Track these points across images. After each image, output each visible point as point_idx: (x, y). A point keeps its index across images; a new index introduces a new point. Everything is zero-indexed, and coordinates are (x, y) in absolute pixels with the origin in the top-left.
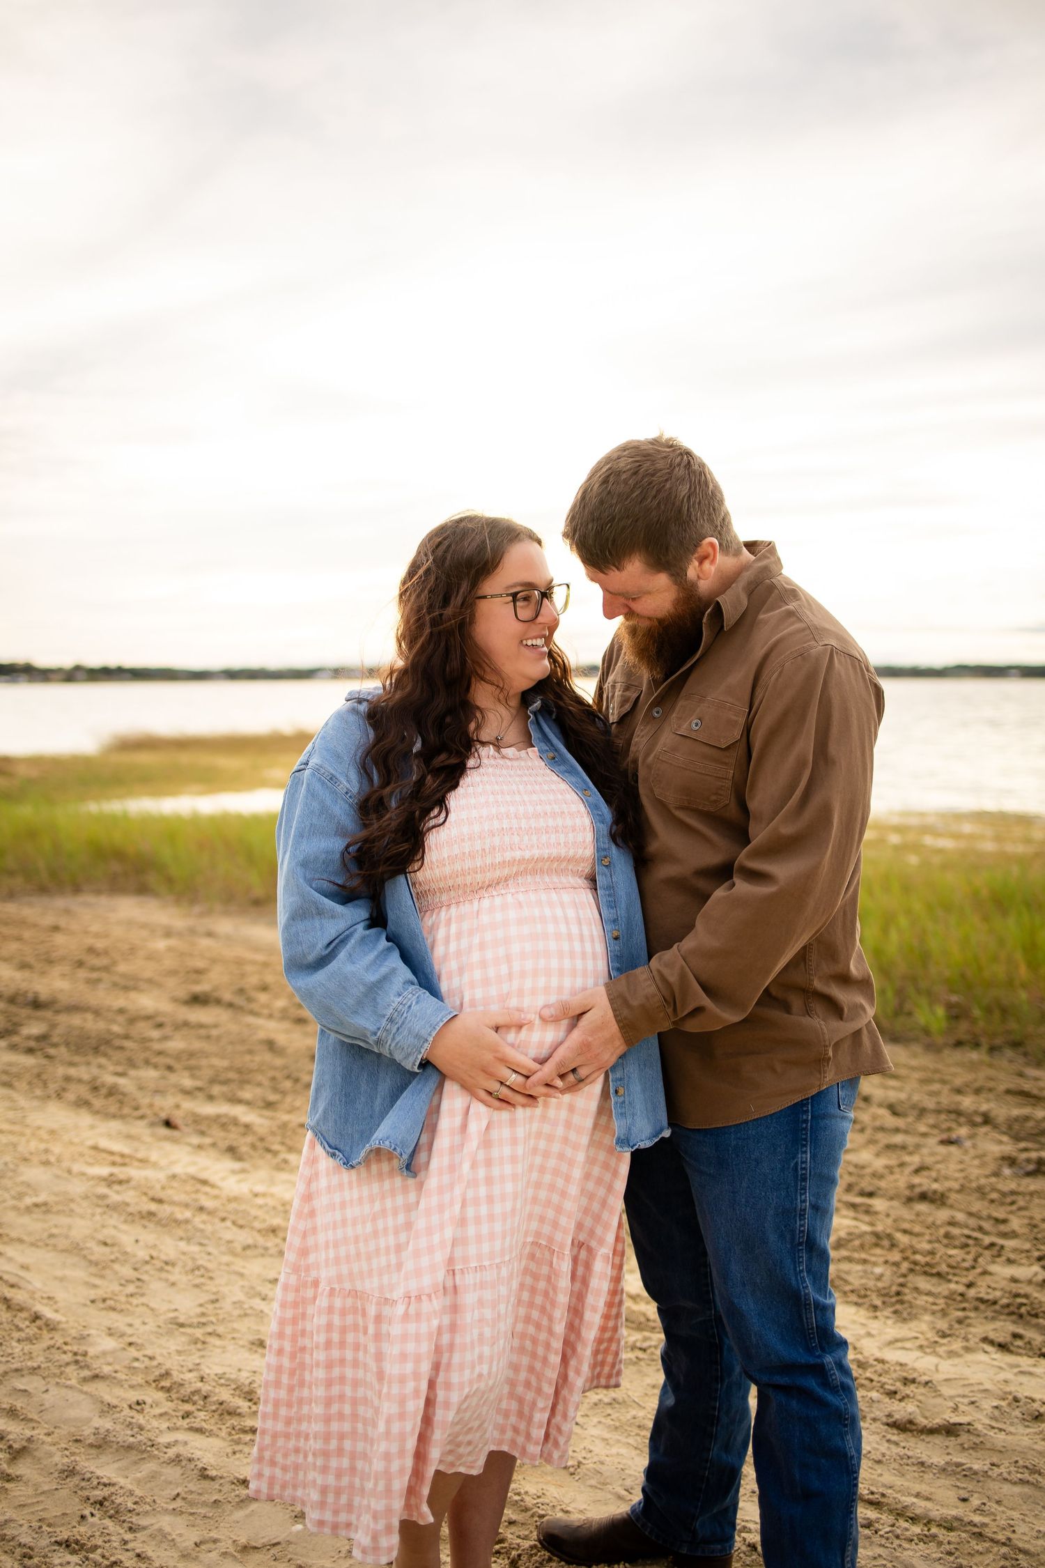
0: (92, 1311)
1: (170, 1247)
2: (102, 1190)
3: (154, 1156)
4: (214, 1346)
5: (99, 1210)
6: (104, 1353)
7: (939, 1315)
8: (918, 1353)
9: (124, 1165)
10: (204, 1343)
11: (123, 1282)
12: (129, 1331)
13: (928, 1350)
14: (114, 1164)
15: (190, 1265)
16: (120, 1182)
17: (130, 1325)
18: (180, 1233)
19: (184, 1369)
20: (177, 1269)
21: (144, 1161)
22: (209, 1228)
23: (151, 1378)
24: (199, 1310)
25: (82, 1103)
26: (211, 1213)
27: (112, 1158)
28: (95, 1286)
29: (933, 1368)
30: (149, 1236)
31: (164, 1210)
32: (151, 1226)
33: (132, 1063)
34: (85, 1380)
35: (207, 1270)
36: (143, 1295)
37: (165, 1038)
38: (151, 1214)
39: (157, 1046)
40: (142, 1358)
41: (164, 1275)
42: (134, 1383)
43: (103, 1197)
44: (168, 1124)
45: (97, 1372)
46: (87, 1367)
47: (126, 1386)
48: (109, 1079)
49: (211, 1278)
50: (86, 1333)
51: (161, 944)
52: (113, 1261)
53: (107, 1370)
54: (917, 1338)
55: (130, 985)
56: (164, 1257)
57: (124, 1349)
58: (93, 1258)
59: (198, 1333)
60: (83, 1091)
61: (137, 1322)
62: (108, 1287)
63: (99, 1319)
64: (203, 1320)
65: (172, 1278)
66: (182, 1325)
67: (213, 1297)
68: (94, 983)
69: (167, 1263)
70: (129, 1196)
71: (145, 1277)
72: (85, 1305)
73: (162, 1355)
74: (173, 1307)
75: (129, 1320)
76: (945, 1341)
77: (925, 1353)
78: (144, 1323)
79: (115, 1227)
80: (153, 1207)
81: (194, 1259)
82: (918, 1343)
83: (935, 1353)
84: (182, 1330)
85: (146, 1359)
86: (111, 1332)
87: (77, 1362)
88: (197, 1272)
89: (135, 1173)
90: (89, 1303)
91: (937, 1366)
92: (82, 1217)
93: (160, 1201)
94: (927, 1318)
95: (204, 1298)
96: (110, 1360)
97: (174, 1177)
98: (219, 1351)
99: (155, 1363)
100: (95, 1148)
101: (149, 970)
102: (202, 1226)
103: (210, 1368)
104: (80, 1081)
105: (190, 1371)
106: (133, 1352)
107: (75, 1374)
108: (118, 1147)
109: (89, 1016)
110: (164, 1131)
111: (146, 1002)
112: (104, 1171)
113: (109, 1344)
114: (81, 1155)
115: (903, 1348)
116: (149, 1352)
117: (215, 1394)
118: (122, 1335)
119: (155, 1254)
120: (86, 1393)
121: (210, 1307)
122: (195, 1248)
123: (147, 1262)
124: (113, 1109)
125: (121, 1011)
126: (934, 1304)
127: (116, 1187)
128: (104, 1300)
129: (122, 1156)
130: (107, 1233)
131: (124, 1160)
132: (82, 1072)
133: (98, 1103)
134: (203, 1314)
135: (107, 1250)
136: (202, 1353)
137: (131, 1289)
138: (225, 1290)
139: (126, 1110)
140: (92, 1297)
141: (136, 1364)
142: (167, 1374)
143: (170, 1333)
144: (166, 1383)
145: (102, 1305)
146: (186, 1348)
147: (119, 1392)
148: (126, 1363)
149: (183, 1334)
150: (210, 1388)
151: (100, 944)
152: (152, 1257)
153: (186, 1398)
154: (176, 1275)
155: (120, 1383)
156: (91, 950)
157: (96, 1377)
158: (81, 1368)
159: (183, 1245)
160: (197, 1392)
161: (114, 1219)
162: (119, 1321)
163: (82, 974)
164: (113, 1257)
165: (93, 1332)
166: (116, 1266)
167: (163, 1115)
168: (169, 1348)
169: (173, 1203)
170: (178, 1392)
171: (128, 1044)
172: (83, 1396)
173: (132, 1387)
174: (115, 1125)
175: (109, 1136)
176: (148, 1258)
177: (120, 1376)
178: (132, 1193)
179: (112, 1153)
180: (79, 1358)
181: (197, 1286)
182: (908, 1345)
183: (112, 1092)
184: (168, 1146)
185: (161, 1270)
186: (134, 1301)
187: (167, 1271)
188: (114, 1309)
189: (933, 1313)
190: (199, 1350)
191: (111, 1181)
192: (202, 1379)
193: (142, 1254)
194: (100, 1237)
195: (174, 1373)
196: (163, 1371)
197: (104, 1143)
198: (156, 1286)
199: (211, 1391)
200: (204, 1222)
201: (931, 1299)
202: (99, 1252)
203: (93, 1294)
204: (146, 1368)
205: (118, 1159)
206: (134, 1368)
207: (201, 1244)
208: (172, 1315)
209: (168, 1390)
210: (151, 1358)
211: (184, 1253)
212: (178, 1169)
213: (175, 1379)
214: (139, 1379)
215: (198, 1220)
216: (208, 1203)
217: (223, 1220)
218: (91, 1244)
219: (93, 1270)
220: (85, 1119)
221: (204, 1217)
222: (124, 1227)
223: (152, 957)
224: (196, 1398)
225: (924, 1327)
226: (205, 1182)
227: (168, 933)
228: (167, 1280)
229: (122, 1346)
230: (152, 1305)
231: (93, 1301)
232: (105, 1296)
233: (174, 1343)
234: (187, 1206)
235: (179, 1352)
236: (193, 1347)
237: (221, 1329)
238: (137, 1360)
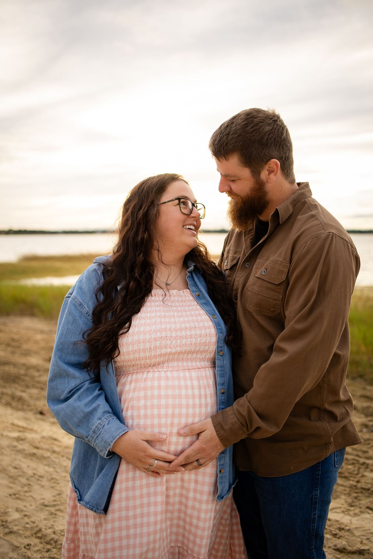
0: (10, 499)
1: (42, 469)
2: (15, 443)
3: (35, 427)
4: (60, 516)
5: (13, 452)
6: (14, 520)
7: (347, 495)
8: (342, 515)
9: (24, 432)
10: (55, 514)
11: (23, 486)
12: (25, 509)
13: (346, 513)
14: (20, 431)
15: (50, 477)
16: (22, 440)
17: (25, 506)
18: (45, 462)
19: (47, 528)
20: (44, 480)
21: (31, 430)
22: (56, 460)
23: (34, 532)
24: (53, 498)
25: (8, 404)
26: (58, 453)
27: (18, 429)
28: (11, 488)
29: (349, 522)
30: (33, 464)
31: (39, 452)
32: (34, 459)
33: (27, 387)
34: (6, 534)
35: (56, 480)
36: (30, 491)
37: (40, 376)
38: (34, 455)
39: (37, 379)
40: (30, 523)
41: (39, 482)
42: (26, 535)
43: (15, 447)
44: (41, 413)
45: (11, 530)
46: (7, 527)
47: (23, 537)
48: (18, 393)
49: (58, 484)
50: (7, 511)
51: (39, 337)
52: (19, 476)
53: (15, 528)
54: (341, 507)
55: (27, 353)
56: (39, 474)
57: (22, 518)
58: (11, 475)
59: (53, 509)
60: (8, 399)
61: (28, 505)
62: (17, 488)
63: (13, 503)
64: (55, 503)
65: (42, 483)
66: (46, 506)
67: (59, 492)
68: (13, 353)
69: (40, 476)
70: (25, 446)
71: (31, 483)
72: (7, 497)
73: (38, 521)
74: (42, 497)
75: (25, 504)
76: (352, 508)
77: (345, 514)
78: (31, 505)
79: (20, 461)
80: (35, 451)
81: (51, 475)
82: (342, 509)
83: (349, 514)
84: (47, 508)
85: (31, 523)
86: (17, 510)
87: (3, 525)
88: (53, 481)
89: (29, 436)
90: (8, 496)
91: (351, 521)
92: (7, 455)
93: (37, 448)
94: (343, 497)
95: (55, 493)
96: (17, 523)
97: (43, 437)
98: (61, 518)
99: (35, 525)
100: (13, 424)
101: (34, 347)
102: (55, 460)
103: (57, 527)
104: (7, 394)
105: (50, 528)
106: (26, 520)
107: (2, 531)
108: (21, 423)
109: (12, 367)
110: (39, 416)
111: (34, 360)
112: (15, 434)
113: (16, 516)
114: (7, 427)
115: (336, 512)
116: (32, 519)
117: (60, 540)
118: (22, 511)
119: (35, 472)
120: (6, 540)
121: (58, 497)
122: (51, 470)
123: (32, 477)
124: (20, 407)
125: (24, 365)
126: (345, 490)
127: (21, 442)
128: (15, 494)
129: (23, 428)
130: (17, 462)
131: (24, 429)
132: (8, 391)
133: (14, 404)
134: (55, 501)
135: (15, 471)
136: (55, 519)
137: (26, 489)
138: (63, 489)
139: (25, 407)
140: (10, 493)
141: (27, 526)
142: (40, 530)
143: (41, 510)
144: (39, 535)
145: (14, 497)
146: (48, 517)
147: (20, 540)
148: (23, 525)
149: (47, 510)
150: (57, 537)
151: (16, 337)
152: (34, 474)
153: (48, 542)
154: (44, 482)
155: (20, 535)
156: (13, 340)
157: (11, 532)
158: (5, 528)
159: (47, 468)
160: (52, 539)
161: (19, 457)
162: (20, 504)
163: (9, 349)
164: (18, 474)
165: (10, 510)
166: (20, 479)
167: (39, 409)
168: (40, 517)
169: (43, 449)
170: (44, 539)
171: (27, 378)
172: (5, 542)
173: (25, 537)
174: (21, 414)
175: (18, 419)
176: (32, 474)
177: (21, 532)
178: (27, 445)
179: (19, 426)
180: (4, 523)
181: (52, 487)
182: (338, 510)
183: (20, 399)
184: (41, 423)
185: (38, 480)
186: (27, 494)
187: (41, 481)
188: (18, 498)
189: (345, 494)
190: (53, 518)
191: (18, 439)
192: (54, 533)
193: (30, 472)
194: (13, 465)
195: (43, 530)
196: (38, 529)
197: (17, 422)
198: (36, 487)
199: (58, 539)
200: (55, 458)
201: (343, 488)
202: (13, 472)
203: (10, 491)
204: (32, 527)
205: (21, 429)
206: (27, 527)
207: (54, 468)
208: (42, 501)
209: (40, 538)
210: (34, 523)
211: (47, 472)
212: (45, 434)
213: (44, 533)
214: (28, 533)
215: (53, 457)
216: (57, 449)
217: (63, 456)
218: (10, 468)
219: (11, 480)
220: (9, 411)
221: (55, 455)
222: (24, 460)
223: (36, 342)
224: (52, 542)
225: (343, 501)
226: (55, 440)
227: (42, 332)
228: (40, 485)
229: (22, 517)
230: (35, 496)
231: (10, 495)
232: (15, 492)
233: (43, 515)
234: (48, 450)
235: (45, 519)
236: (50, 517)
237: (62, 508)
238: (27, 523)
